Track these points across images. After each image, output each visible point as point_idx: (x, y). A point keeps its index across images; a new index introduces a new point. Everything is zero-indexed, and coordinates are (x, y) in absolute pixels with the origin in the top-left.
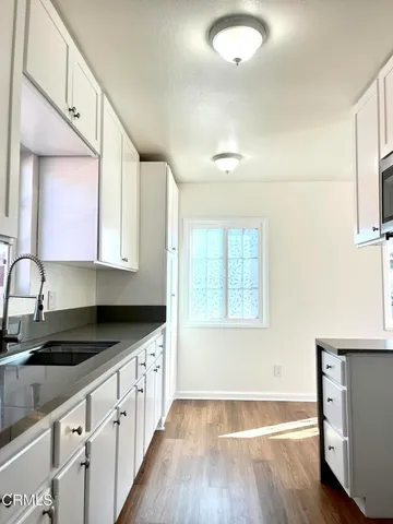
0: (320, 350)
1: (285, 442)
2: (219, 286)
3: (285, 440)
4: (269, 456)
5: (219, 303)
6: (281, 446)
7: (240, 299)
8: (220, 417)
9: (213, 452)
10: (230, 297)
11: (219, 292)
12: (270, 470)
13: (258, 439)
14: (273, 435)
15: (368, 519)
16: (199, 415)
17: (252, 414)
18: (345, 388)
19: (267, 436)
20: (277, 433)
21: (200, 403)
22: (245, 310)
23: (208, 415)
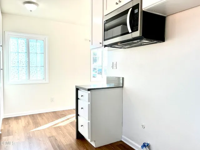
0: (77, 90)
1: (59, 127)
2: (25, 65)
3: (59, 126)
4: (54, 134)
5: (25, 73)
6: (58, 129)
7: (36, 71)
8: (28, 122)
9: (29, 138)
10: (30, 71)
11: (25, 68)
12: (56, 139)
13: (48, 128)
14: (54, 125)
15: (96, 148)
16: (18, 123)
17: (43, 119)
18: (89, 103)
19: (51, 126)
20: (56, 124)
21: (17, 118)
22: (38, 76)
23: (22, 122)
